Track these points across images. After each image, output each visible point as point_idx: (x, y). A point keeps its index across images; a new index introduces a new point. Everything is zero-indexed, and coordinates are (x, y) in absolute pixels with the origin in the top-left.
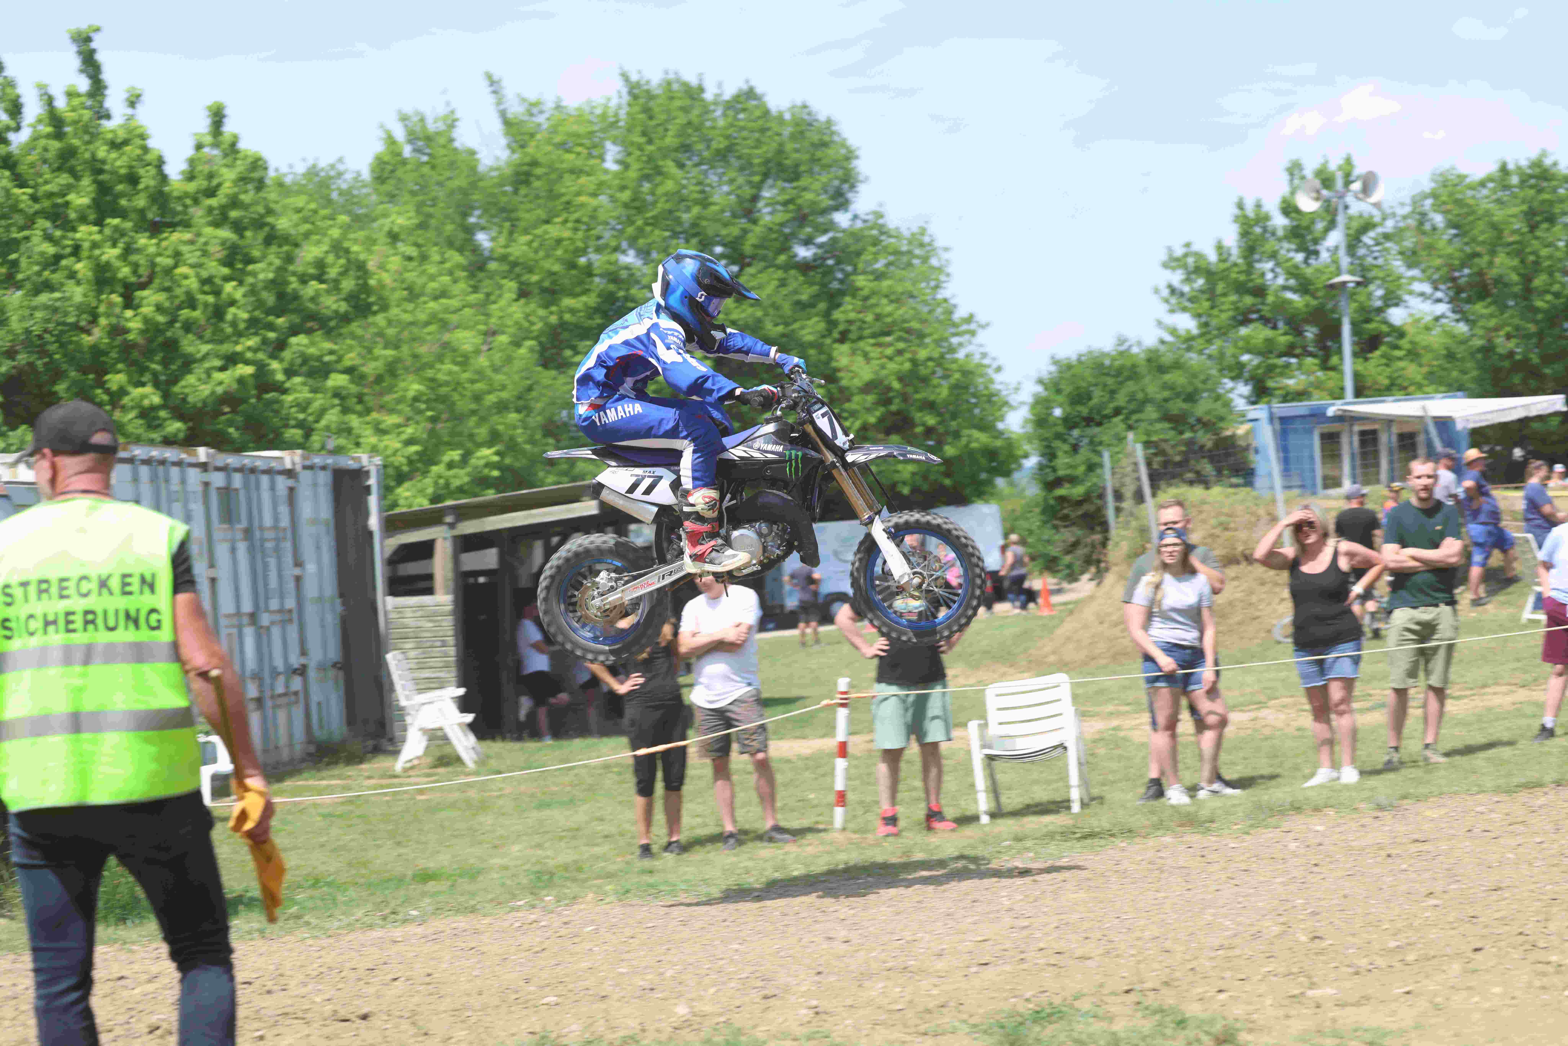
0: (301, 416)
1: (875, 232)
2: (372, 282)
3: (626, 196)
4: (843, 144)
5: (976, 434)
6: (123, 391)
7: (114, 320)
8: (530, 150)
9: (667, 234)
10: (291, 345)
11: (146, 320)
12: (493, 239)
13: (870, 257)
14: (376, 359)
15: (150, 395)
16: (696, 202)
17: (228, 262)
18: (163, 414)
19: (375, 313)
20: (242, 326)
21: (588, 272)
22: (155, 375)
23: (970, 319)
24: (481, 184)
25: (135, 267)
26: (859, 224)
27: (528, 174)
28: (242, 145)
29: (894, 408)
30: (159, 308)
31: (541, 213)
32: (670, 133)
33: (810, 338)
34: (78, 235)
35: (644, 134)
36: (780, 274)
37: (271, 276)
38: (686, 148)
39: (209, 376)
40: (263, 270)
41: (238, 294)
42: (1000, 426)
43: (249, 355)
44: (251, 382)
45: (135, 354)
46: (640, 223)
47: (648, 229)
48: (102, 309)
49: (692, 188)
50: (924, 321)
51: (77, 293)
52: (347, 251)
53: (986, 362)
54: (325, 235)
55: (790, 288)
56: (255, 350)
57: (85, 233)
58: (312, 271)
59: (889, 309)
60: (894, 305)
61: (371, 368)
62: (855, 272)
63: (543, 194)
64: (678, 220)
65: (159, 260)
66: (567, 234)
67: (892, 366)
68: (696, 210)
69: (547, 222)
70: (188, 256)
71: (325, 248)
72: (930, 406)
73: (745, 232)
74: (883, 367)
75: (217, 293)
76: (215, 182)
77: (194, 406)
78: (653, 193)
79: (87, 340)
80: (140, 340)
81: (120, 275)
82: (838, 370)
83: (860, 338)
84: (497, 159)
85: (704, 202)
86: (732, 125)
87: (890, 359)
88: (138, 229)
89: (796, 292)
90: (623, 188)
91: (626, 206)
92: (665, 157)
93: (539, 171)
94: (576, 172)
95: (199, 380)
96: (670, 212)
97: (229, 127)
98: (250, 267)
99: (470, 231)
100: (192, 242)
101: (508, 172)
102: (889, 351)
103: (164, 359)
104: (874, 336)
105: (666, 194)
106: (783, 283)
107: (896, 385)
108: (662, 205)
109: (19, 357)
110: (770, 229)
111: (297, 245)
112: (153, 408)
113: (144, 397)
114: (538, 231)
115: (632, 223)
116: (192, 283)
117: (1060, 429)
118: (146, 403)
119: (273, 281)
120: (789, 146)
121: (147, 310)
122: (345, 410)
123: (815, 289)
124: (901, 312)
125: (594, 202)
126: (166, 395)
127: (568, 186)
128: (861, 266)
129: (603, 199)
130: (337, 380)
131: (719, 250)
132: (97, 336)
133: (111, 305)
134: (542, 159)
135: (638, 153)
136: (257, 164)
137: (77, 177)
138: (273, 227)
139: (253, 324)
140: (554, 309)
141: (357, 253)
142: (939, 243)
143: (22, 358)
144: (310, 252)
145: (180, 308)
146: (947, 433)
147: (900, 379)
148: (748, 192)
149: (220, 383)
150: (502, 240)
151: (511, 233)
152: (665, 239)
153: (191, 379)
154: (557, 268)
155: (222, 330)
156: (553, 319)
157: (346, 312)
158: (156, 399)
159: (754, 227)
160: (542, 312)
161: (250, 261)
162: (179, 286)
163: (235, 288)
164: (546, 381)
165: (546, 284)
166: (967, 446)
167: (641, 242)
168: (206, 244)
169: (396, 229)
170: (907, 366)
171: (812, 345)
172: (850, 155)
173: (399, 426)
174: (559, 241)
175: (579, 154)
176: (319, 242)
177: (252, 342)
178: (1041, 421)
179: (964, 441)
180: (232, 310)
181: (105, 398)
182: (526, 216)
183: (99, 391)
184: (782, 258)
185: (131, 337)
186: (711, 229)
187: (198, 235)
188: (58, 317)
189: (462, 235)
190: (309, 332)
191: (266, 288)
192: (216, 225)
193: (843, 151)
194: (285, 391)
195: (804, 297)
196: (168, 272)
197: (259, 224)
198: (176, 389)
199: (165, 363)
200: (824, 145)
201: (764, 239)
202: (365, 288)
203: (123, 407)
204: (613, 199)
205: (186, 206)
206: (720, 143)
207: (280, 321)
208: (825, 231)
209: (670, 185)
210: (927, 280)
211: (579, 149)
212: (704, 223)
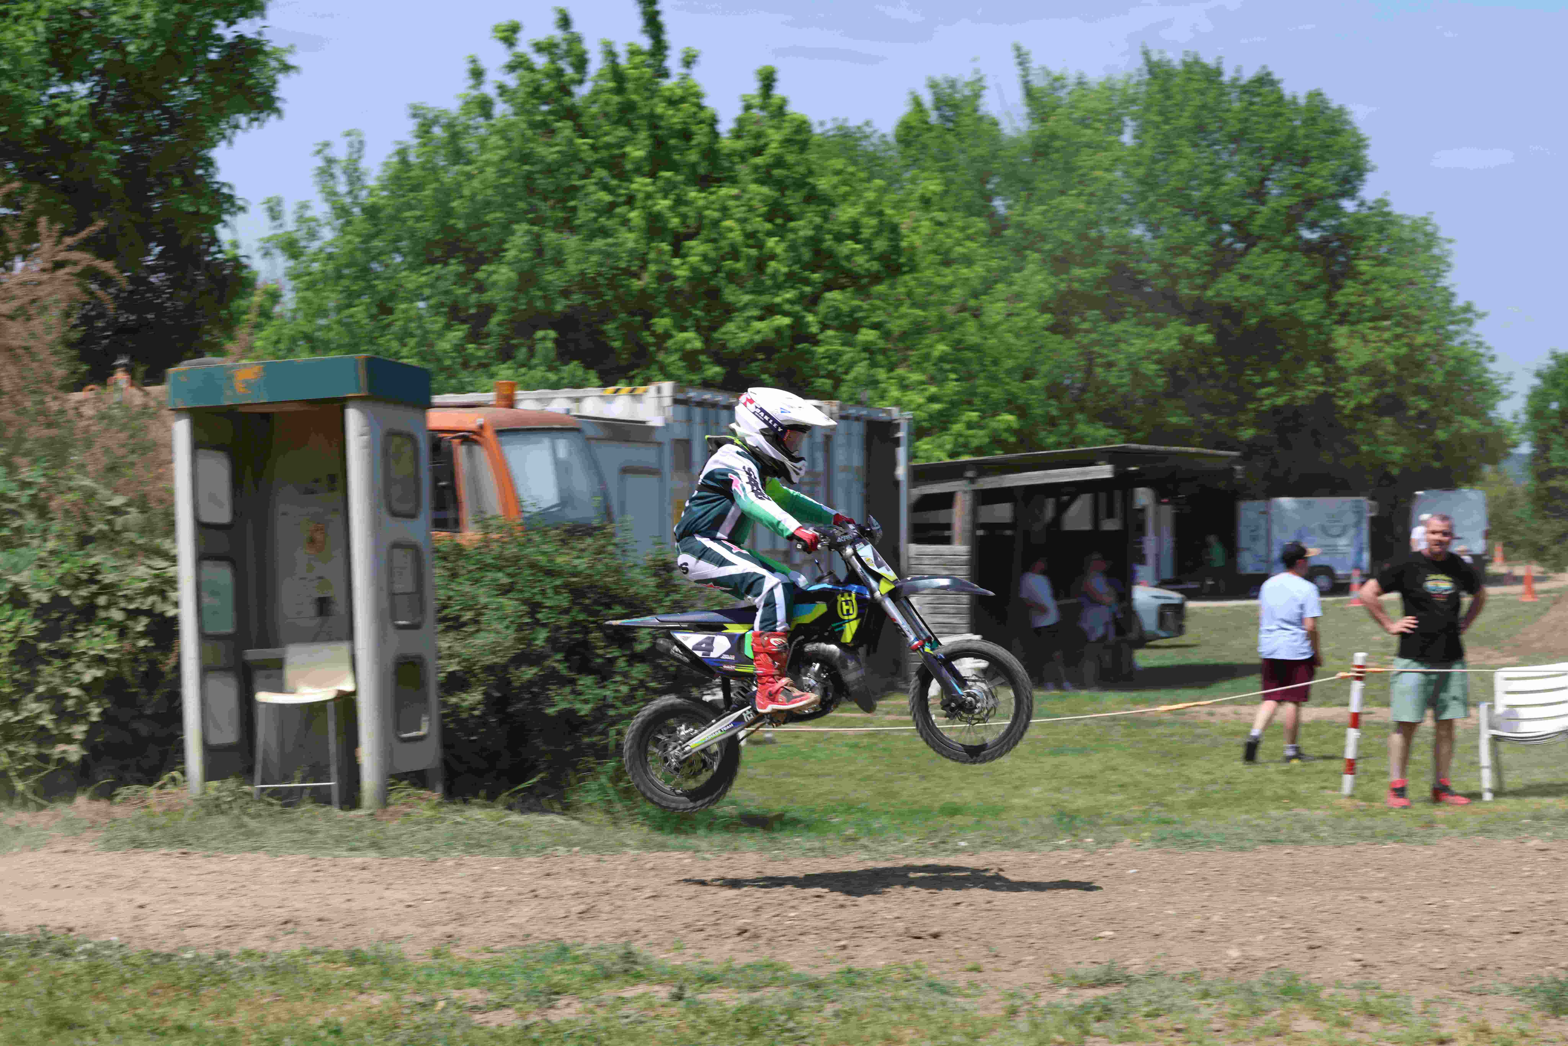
0: (831, 367)
1: (1379, 219)
2: (904, 244)
3: (1140, 172)
4: (1354, 133)
5: (1467, 420)
6: (667, 335)
7: (663, 267)
8: (1051, 123)
9: (1177, 210)
10: (825, 300)
11: (694, 269)
12: (1009, 207)
13: (1372, 243)
14: (901, 317)
15: (692, 339)
16: (1209, 182)
17: (769, 218)
18: (703, 358)
19: (905, 273)
20: (781, 278)
21: (1099, 243)
22: (698, 320)
23: (1468, 309)
24: (1002, 153)
25: (684, 217)
26: (1364, 211)
27: (1046, 146)
28: (791, 109)
29: (1388, 390)
30: (705, 258)
31: (1056, 184)
32: (1186, 114)
33: (1309, 318)
34: (634, 186)
35: (1161, 113)
36: (1283, 255)
37: (810, 233)
38: (1201, 128)
39: (748, 325)
40: (804, 227)
41: (780, 249)
42: (1492, 414)
43: (787, 307)
44: (788, 333)
45: (680, 300)
46: (1152, 199)
47: (1161, 204)
48: (652, 256)
49: (1205, 168)
50: (1421, 308)
51: (629, 239)
52: (881, 214)
53: (1481, 351)
54: (860, 196)
55: (1292, 269)
56: (791, 302)
57: (640, 184)
58: (848, 231)
59: (1389, 294)
60: (1394, 291)
61: (896, 326)
62: (1357, 257)
63: (1060, 166)
64: (1188, 198)
65: (707, 213)
66: (1081, 206)
67: (1389, 350)
68: (1207, 189)
69: (1063, 193)
70: (734, 211)
71: (860, 209)
72: (1422, 390)
73: (1253, 213)
74: (1380, 350)
75: (760, 246)
76: (762, 142)
77: (732, 352)
78: (1165, 171)
79: (636, 284)
80: (686, 288)
81: (670, 226)
82: (1335, 351)
83: (1358, 322)
84: (1017, 129)
85: (1216, 183)
86: (1246, 109)
87: (1387, 342)
88: (688, 182)
89: (1297, 273)
90: (1138, 164)
91: (1141, 182)
92: (1180, 136)
93: (1057, 144)
94: (1095, 147)
95: (739, 328)
96: (1181, 189)
97: (779, 91)
98: (792, 224)
99: (989, 198)
100: (736, 197)
101: (1028, 143)
102: (1387, 335)
103: (706, 305)
104: (1373, 319)
105: (1180, 173)
106: (1287, 264)
107: (1392, 368)
108: (1173, 183)
109: (575, 297)
110: (1277, 211)
111: (833, 205)
112: (696, 352)
113: (688, 341)
114: (1054, 202)
115: (1145, 199)
116: (736, 236)
117: (1554, 422)
118: (689, 347)
119: (811, 238)
120: (1301, 132)
121: (693, 259)
122: (874, 364)
123: (1316, 271)
124: (1400, 298)
125: (1109, 176)
126: (707, 341)
127: (1085, 159)
128: (1363, 251)
129: (1118, 174)
130: (867, 335)
131: (1226, 228)
132: (646, 281)
133: (660, 252)
134: (1061, 132)
135: (1153, 131)
136: (802, 127)
137: (634, 130)
138: (814, 187)
139: (792, 279)
140: (1064, 276)
141: (891, 216)
142: (1442, 234)
143: (577, 298)
144: (846, 213)
145: (723, 258)
146: (1439, 418)
147: (1396, 363)
148: (1257, 174)
149: (759, 332)
150: (1018, 208)
151: (1028, 202)
152: (1175, 215)
153: (730, 327)
154: (1068, 237)
155: (763, 282)
156: (1063, 286)
157: (879, 272)
158: (698, 344)
159: (1261, 208)
160: (1053, 280)
161: (790, 218)
162: (725, 238)
163: (777, 243)
164: (1052, 346)
165: (1059, 253)
166: (1458, 431)
167: (1154, 217)
168: (750, 199)
169: (928, 195)
170: (1404, 351)
171: (1312, 325)
172: (1360, 144)
173: (922, 383)
174: (1073, 212)
175: (1097, 129)
176: (854, 204)
177: (789, 295)
178: (1537, 413)
179: (1455, 426)
180: (773, 264)
181: (651, 340)
182: (1043, 186)
183: (645, 333)
184: (1288, 240)
185: (677, 283)
186: (1221, 209)
187: (744, 191)
188: (610, 262)
189: (982, 202)
190: (842, 288)
191: (805, 245)
192: (761, 182)
193: (1354, 140)
194: (816, 343)
195: (1306, 278)
196: (716, 223)
197: (800, 184)
198: (716, 335)
199: (707, 309)
200: (1335, 132)
201: (1270, 220)
202: (896, 249)
203: (666, 349)
204: (1127, 174)
205: (734, 163)
206: (1234, 126)
207: (816, 276)
208: (1332, 216)
209: (1183, 165)
210: (1426, 269)
211: (1098, 125)
212: (1214, 202)
